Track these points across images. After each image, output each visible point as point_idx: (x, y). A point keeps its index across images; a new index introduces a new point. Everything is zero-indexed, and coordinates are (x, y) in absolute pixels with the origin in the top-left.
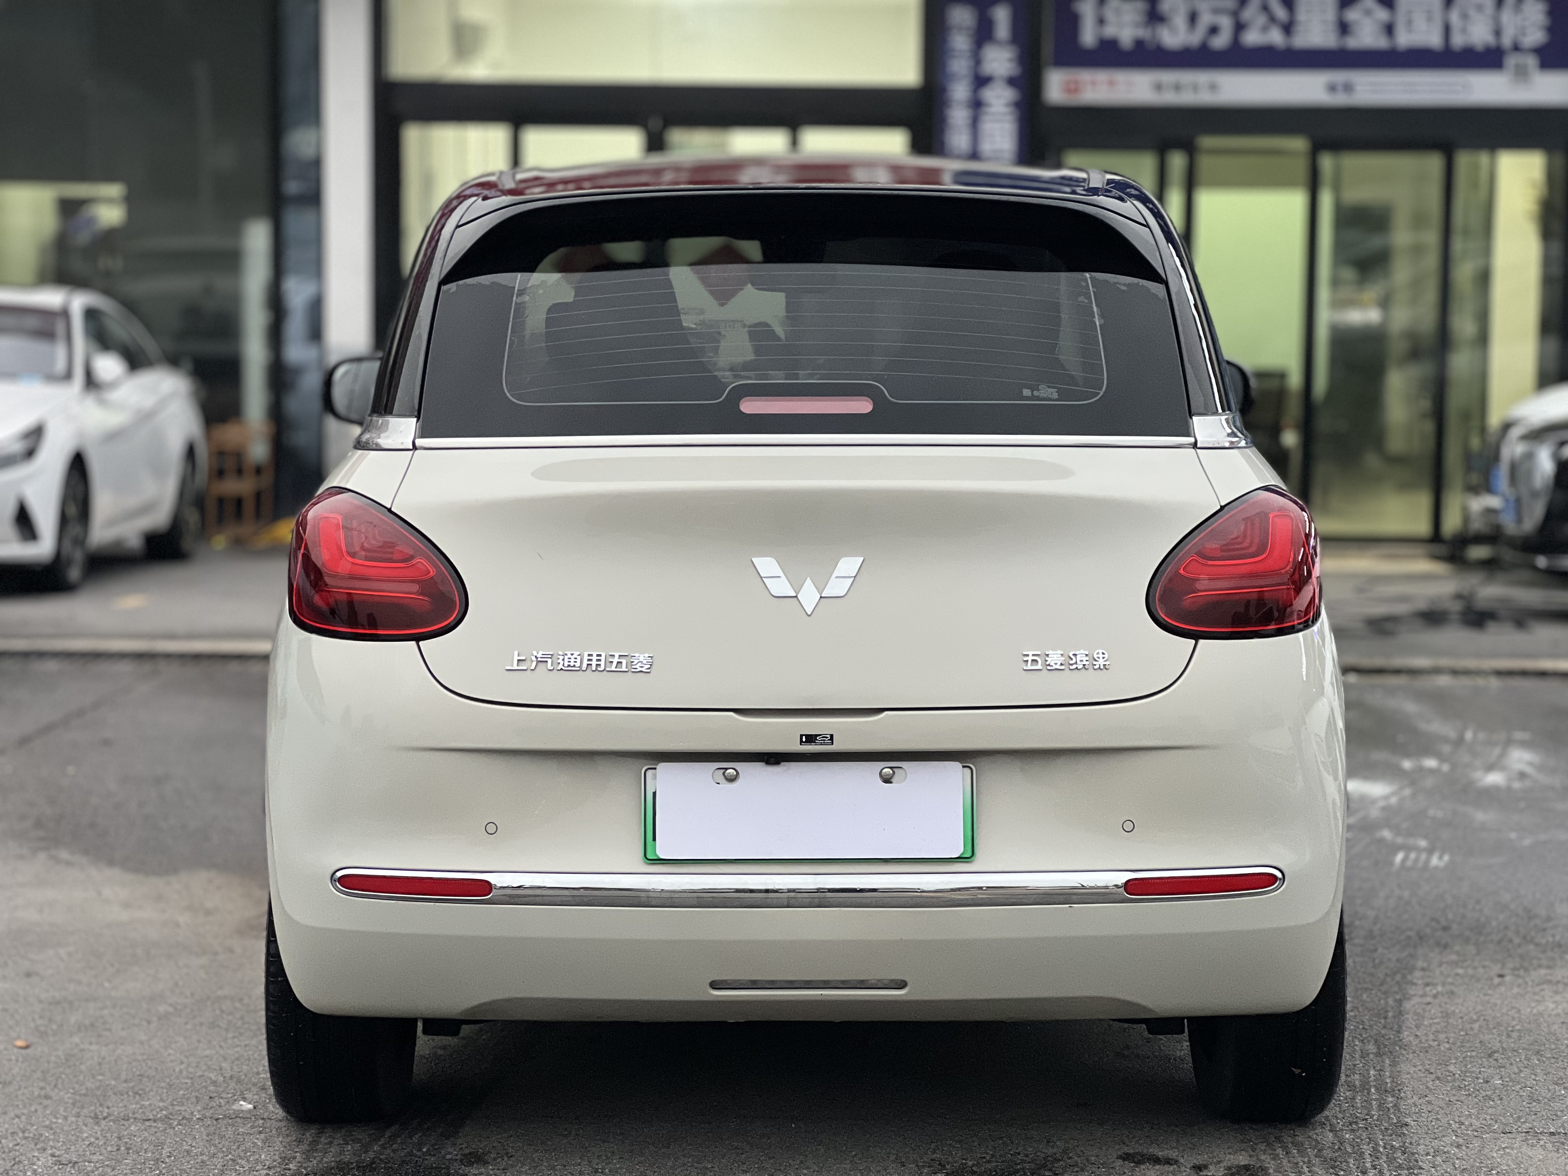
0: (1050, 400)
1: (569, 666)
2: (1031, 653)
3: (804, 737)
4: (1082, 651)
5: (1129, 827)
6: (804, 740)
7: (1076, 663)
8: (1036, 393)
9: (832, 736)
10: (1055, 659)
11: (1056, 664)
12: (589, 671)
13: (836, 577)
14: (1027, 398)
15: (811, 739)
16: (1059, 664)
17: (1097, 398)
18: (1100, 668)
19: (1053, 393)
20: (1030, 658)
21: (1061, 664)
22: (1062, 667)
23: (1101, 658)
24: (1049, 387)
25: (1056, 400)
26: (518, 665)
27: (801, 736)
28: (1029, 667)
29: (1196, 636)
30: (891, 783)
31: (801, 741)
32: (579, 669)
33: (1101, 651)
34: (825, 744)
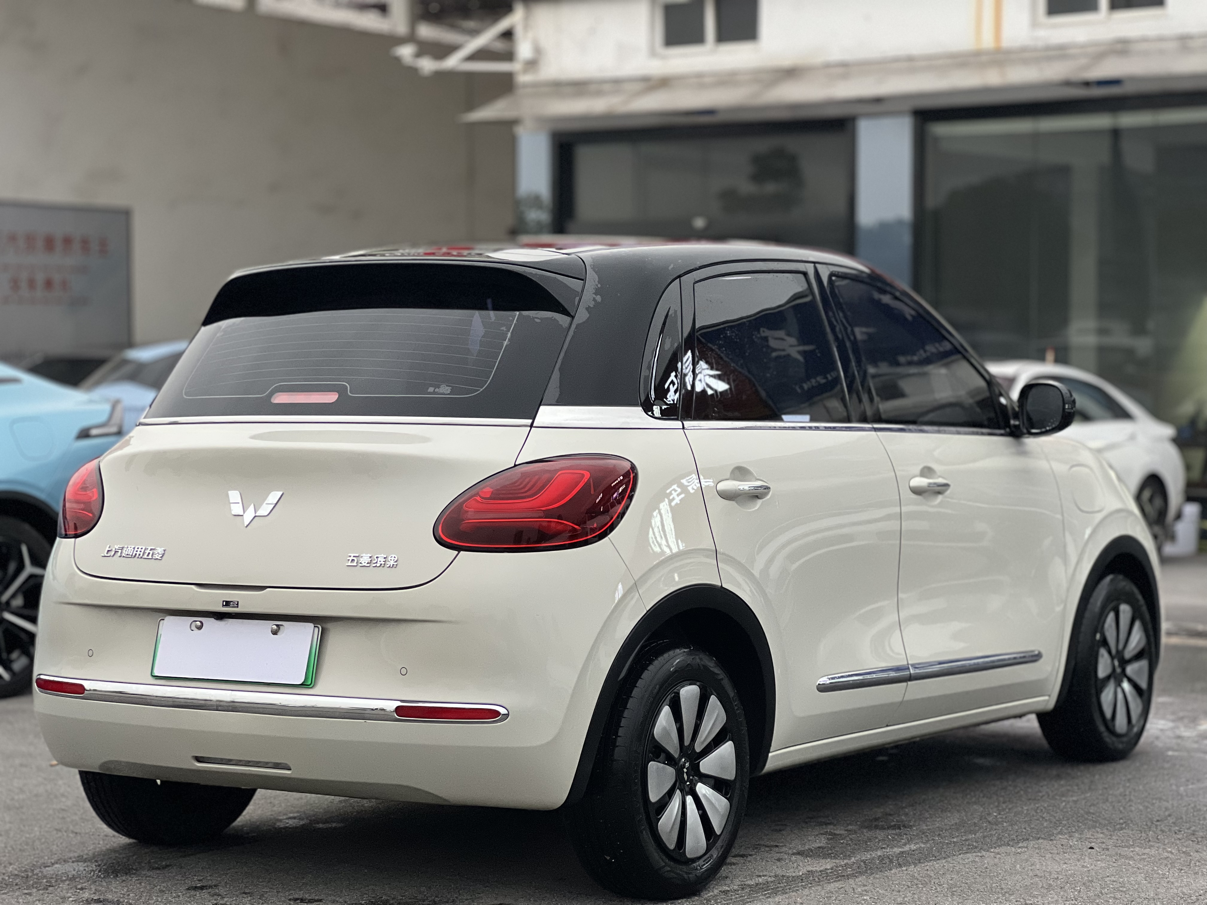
0: (445, 394)
1: (127, 555)
2: (352, 555)
3: (224, 602)
4: (382, 555)
5: (404, 672)
6: (224, 604)
7: (377, 563)
8: (437, 390)
9: (238, 602)
10: (365, 560)
11: (365, 562)
12: (136, 558)
13: (266, 504)
14: (430, 393)
15: (227, 604)
16: (367, 563)
17: (478, 392)
18: (390, 567)
19: (448, 390)
20: (351, 559)
21: (368, 563)
22: (368, 565)
23: (392, 560)
24: (447, 386)
25: (448, 394)
26: (107, 554)
27: (223, 601)
28: (350, 564)
29: (459, 549)
30: (277, 634)
31: (223, 605)
32: (130, 556)
33: (393, 556)
34: (234, 607)
